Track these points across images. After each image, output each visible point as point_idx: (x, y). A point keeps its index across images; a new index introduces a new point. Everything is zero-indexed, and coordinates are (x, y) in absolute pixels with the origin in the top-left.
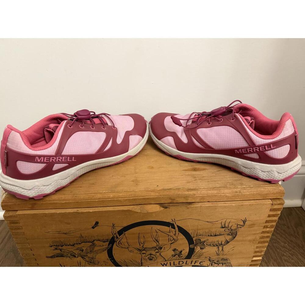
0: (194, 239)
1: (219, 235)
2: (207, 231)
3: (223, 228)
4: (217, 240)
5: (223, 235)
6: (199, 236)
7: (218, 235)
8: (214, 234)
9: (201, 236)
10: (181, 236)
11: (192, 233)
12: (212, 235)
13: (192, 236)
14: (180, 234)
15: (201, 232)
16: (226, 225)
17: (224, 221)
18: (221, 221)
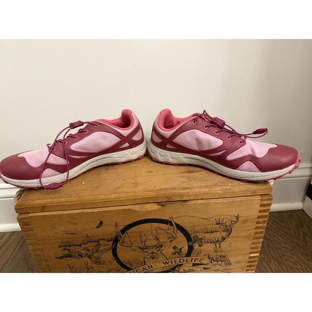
0: (192, 236)
1: (215, 232)
2: (203, 227)
3: (218, 224)
4: (214, 237)
5: (219, 231)
6: (196, 233)
7: (214, 232)
8: (210, 231)
9: (198, 233)
10: (180, 234)
11: (189, 230)
12: (209, 231)
13: (190, 233)
14: (178, 231)
15: (198, 229)
16: (221, 222)
17: (218, 218)
18: (216, 217)
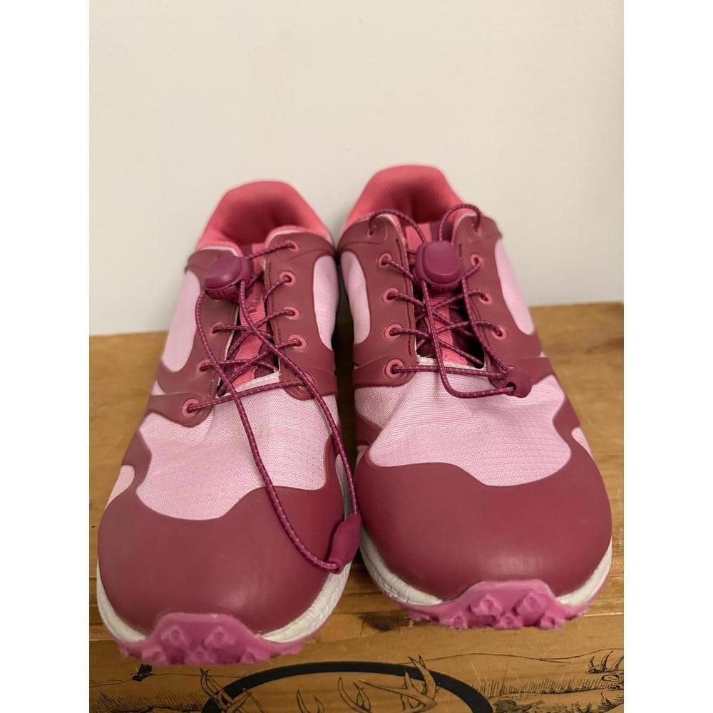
0: (492, 702)
1: (580, 691)
2: (538, 681)
3: (596, 672)
4: (574, 702)
5: (595, 689)
6: (512, 695)
7: (576, 691)
8: (562, 688)
9: (518, 695)
10: (446, 696)
11: (484, 689)
13: (486, 695)
14: (442, 690)
15: (517, 684)
16: (608, 666)
17: (602, 655)
18: (593, 655)
